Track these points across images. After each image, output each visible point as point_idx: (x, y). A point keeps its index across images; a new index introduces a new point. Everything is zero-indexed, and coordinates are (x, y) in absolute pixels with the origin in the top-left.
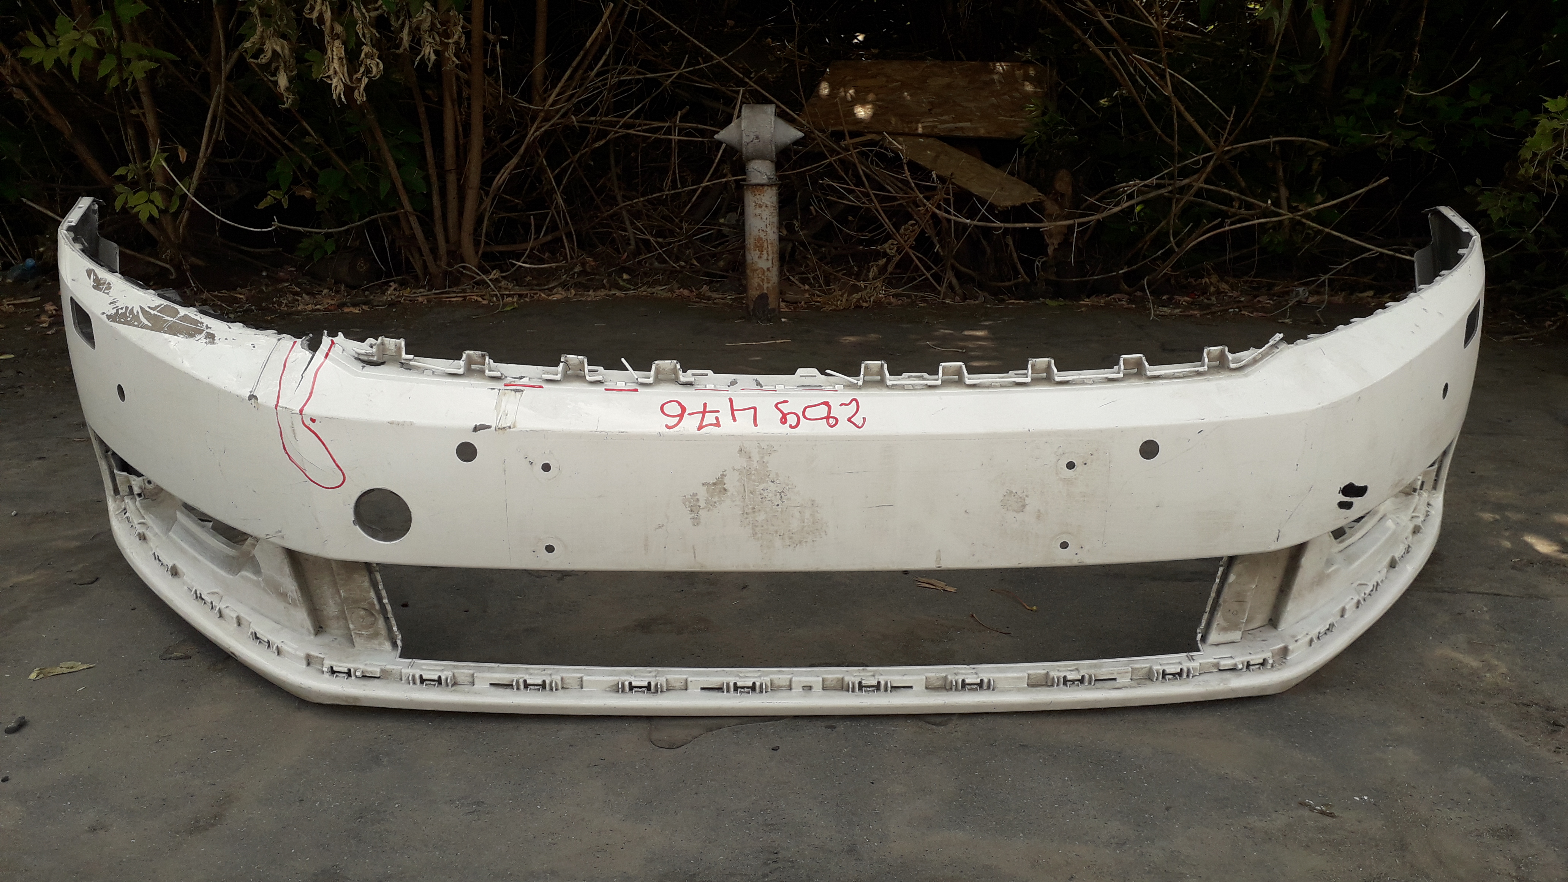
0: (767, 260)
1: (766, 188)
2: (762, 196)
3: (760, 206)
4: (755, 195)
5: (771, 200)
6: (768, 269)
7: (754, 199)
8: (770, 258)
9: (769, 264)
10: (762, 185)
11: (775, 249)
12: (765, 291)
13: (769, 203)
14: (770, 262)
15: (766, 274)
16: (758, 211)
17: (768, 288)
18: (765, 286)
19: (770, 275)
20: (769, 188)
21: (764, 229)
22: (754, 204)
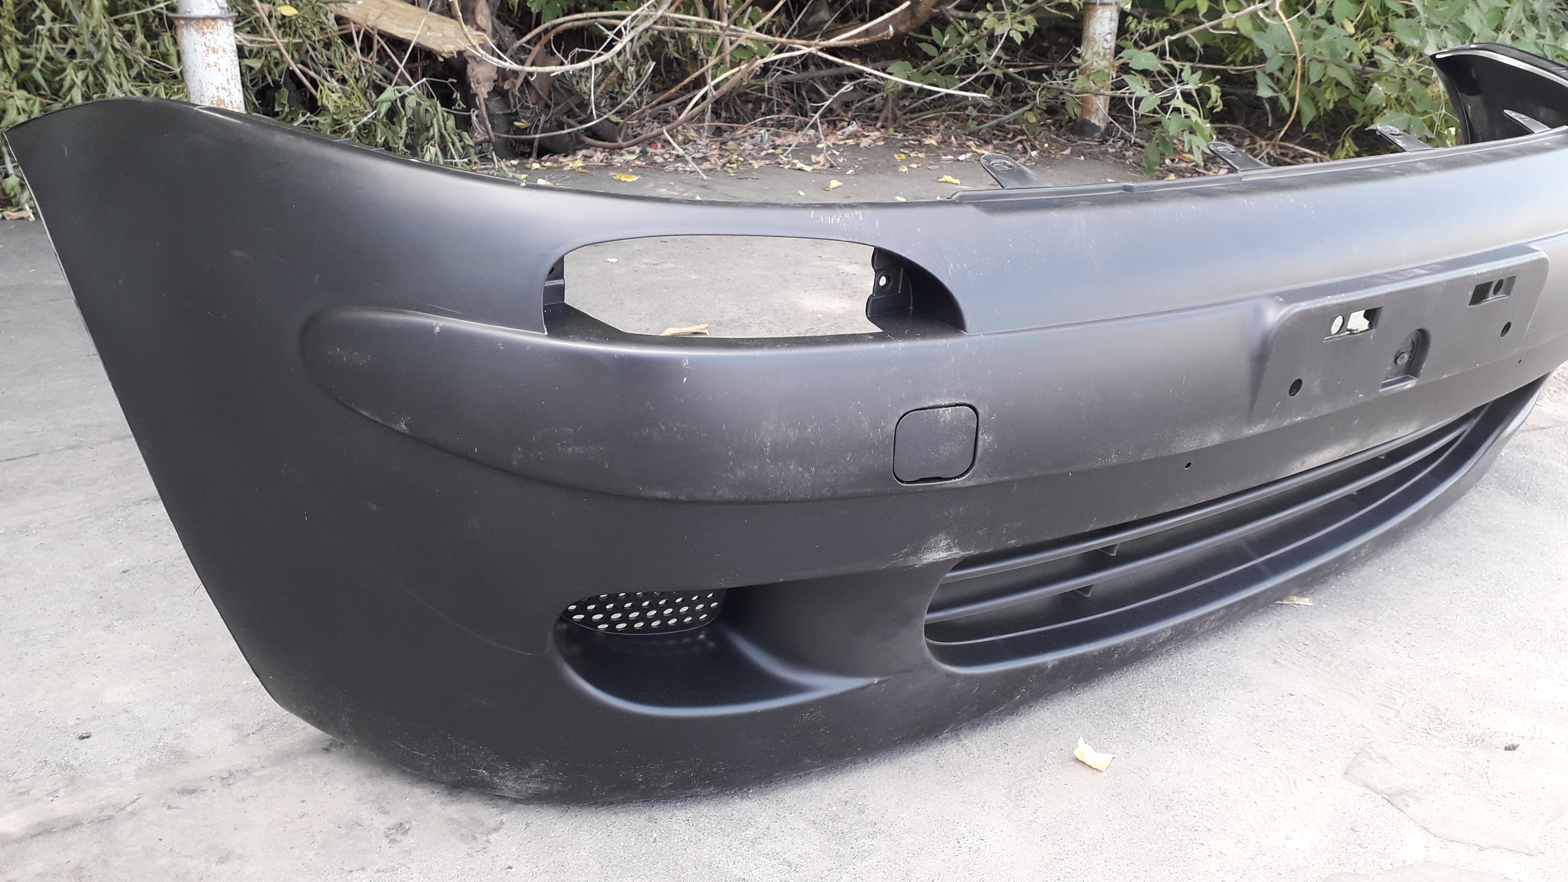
1: (220, 22)
2: (215, 36)
3: (215, 51)
4: (204, 34)
7: (203, 40)
10: (214, 19)
13: (223, 46)
16: (212, 58)
20: (225, 23)
21: (225, 85)
22: (205, 49)
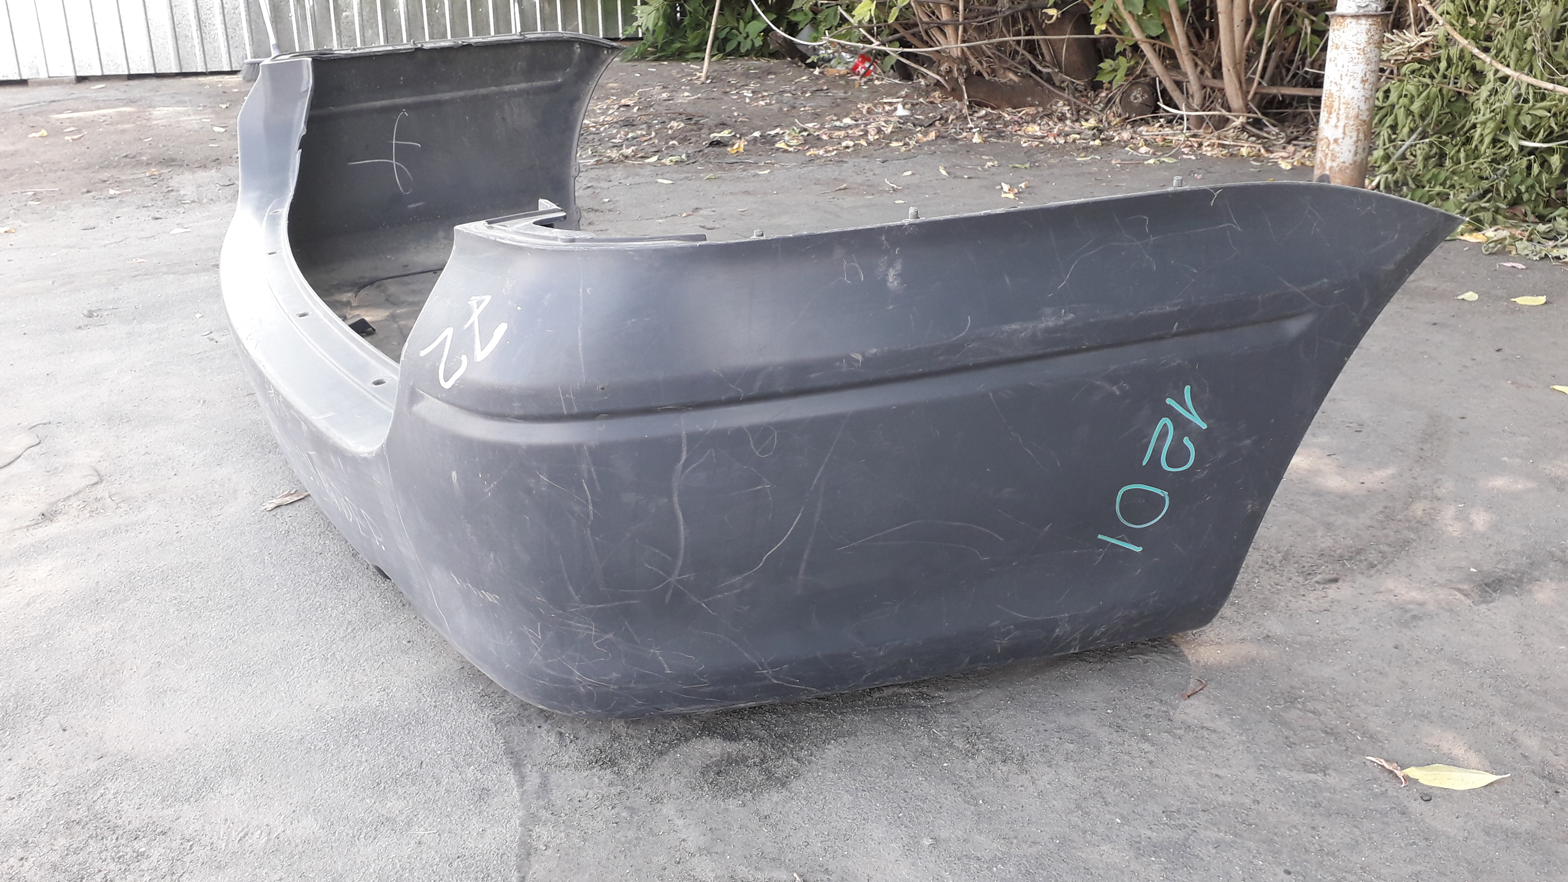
0: (1336, 126)
5: (1354, 39)
6: (1336, 141)
8: (1341, 124)
9: (1339, 134)
11: (1353, 113)
12: (1327, 172)
14: (1341, 130)
15: (1331, 147)
17: (1331, 168)
18: (1328, 164)
19: (1337, 149)
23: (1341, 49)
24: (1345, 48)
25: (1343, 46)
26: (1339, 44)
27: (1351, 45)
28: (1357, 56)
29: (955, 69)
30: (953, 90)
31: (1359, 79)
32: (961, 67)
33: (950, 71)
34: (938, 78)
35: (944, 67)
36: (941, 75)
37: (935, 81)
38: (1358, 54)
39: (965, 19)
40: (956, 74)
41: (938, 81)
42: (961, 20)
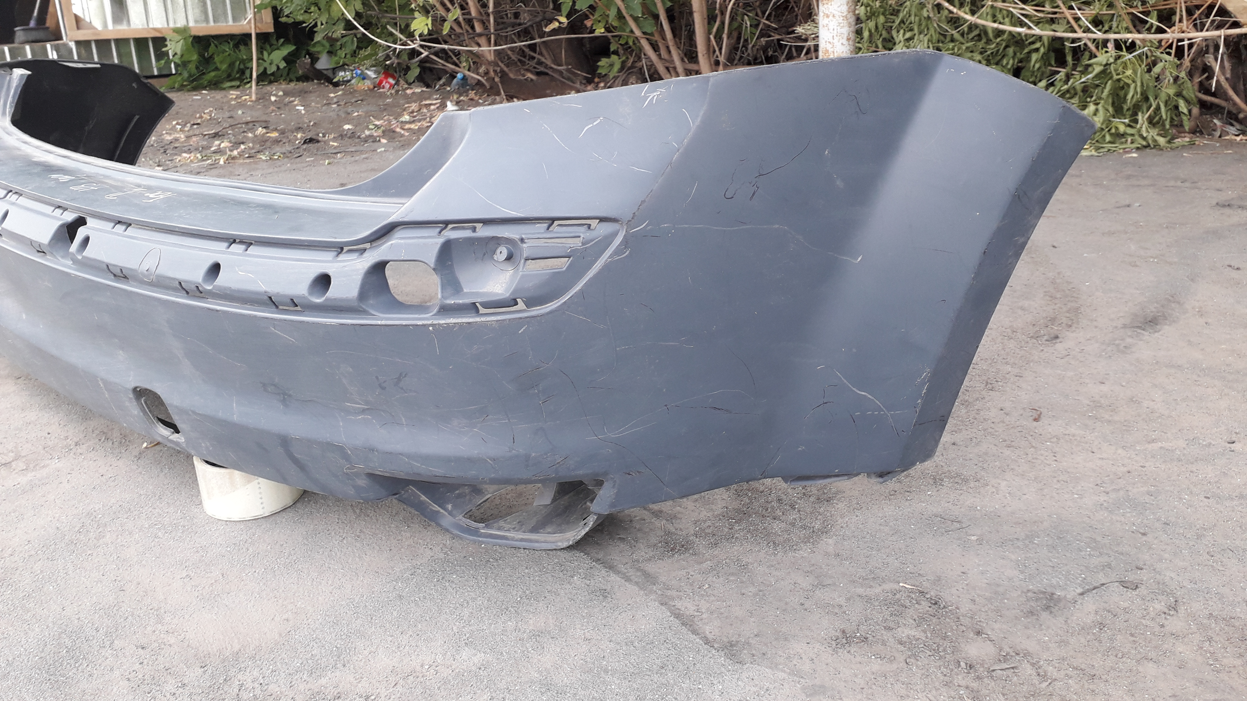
2: (829, 6)
3: (828, 16)
5: (839, 9)
13: (837, 12)
21: (831, 41)
23: (831, 17)
24: (834, 16)
25: (832, 15)
26: (829, 13)
27: (837, 14)
28: (843, 22)
29: (492, 71)
30: (491, 88)
31: (845, 38)
32: (496, 68)
33: (487, 73)
34: (479, 78)
35: (482, 70)
36: (481, 76)
37: (476, 81)
38: (843, 20)
39: (495, 31)
40: (492, 74)
41: (479, 80)
42: (492, 31)
